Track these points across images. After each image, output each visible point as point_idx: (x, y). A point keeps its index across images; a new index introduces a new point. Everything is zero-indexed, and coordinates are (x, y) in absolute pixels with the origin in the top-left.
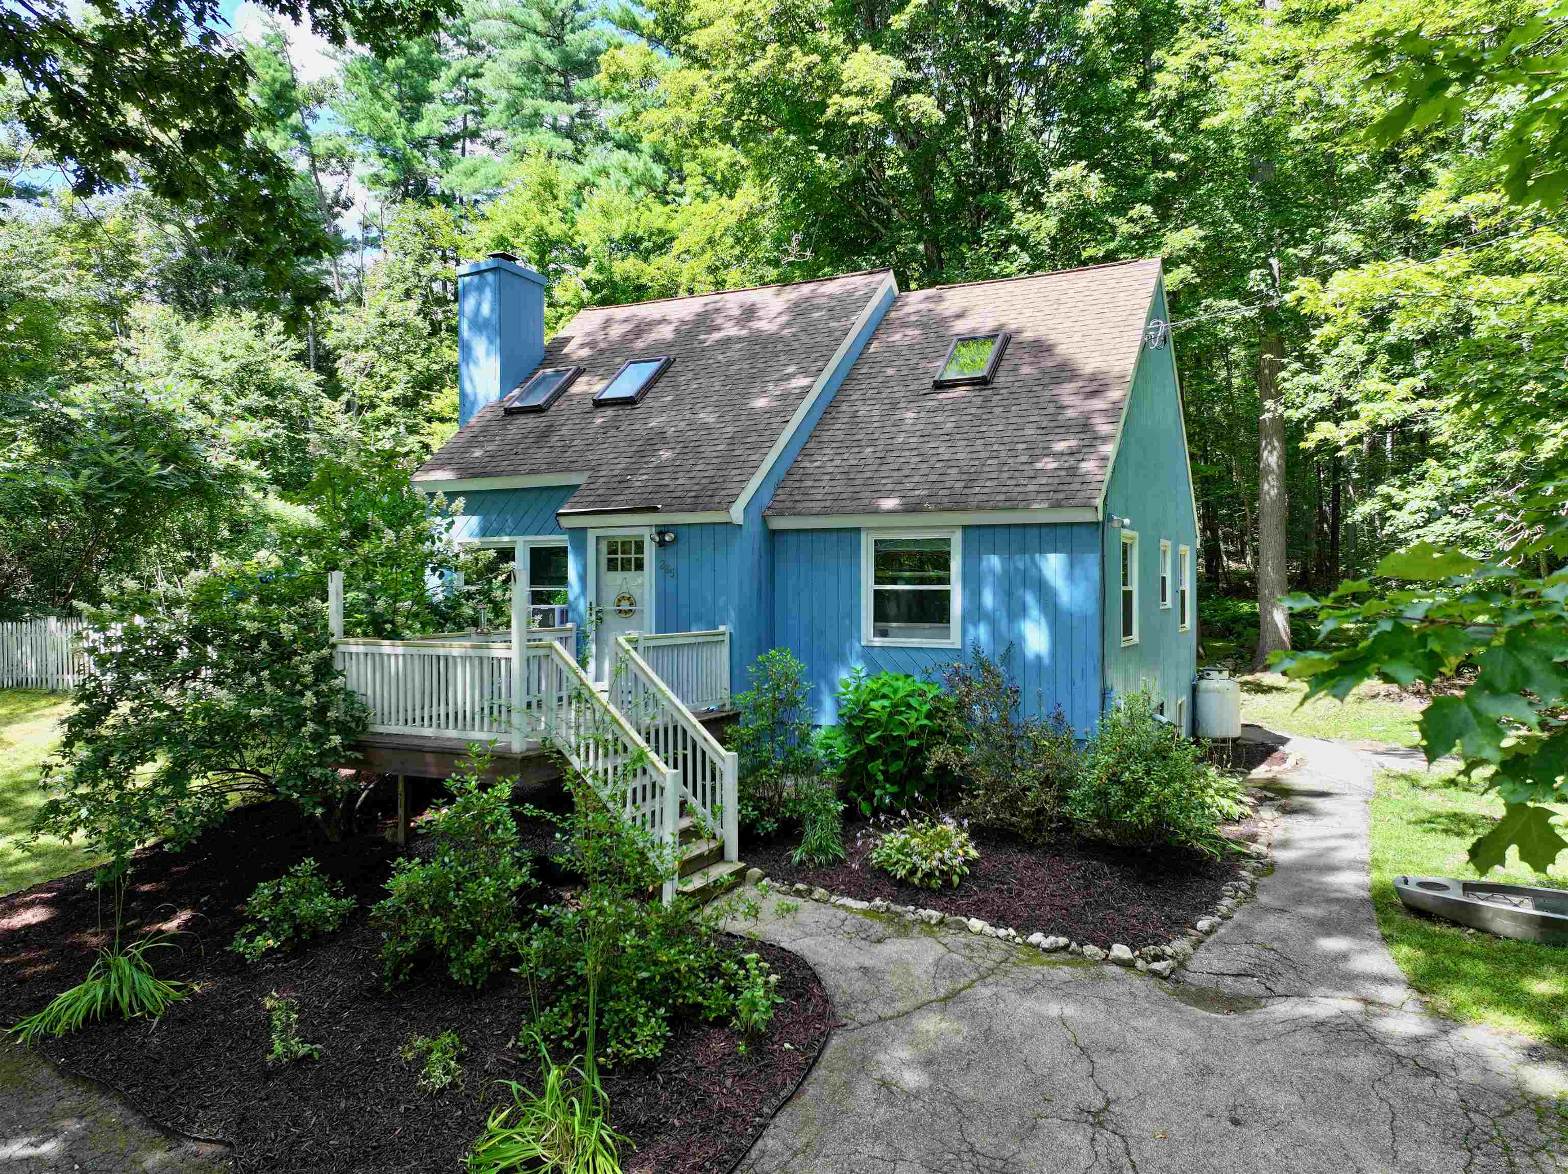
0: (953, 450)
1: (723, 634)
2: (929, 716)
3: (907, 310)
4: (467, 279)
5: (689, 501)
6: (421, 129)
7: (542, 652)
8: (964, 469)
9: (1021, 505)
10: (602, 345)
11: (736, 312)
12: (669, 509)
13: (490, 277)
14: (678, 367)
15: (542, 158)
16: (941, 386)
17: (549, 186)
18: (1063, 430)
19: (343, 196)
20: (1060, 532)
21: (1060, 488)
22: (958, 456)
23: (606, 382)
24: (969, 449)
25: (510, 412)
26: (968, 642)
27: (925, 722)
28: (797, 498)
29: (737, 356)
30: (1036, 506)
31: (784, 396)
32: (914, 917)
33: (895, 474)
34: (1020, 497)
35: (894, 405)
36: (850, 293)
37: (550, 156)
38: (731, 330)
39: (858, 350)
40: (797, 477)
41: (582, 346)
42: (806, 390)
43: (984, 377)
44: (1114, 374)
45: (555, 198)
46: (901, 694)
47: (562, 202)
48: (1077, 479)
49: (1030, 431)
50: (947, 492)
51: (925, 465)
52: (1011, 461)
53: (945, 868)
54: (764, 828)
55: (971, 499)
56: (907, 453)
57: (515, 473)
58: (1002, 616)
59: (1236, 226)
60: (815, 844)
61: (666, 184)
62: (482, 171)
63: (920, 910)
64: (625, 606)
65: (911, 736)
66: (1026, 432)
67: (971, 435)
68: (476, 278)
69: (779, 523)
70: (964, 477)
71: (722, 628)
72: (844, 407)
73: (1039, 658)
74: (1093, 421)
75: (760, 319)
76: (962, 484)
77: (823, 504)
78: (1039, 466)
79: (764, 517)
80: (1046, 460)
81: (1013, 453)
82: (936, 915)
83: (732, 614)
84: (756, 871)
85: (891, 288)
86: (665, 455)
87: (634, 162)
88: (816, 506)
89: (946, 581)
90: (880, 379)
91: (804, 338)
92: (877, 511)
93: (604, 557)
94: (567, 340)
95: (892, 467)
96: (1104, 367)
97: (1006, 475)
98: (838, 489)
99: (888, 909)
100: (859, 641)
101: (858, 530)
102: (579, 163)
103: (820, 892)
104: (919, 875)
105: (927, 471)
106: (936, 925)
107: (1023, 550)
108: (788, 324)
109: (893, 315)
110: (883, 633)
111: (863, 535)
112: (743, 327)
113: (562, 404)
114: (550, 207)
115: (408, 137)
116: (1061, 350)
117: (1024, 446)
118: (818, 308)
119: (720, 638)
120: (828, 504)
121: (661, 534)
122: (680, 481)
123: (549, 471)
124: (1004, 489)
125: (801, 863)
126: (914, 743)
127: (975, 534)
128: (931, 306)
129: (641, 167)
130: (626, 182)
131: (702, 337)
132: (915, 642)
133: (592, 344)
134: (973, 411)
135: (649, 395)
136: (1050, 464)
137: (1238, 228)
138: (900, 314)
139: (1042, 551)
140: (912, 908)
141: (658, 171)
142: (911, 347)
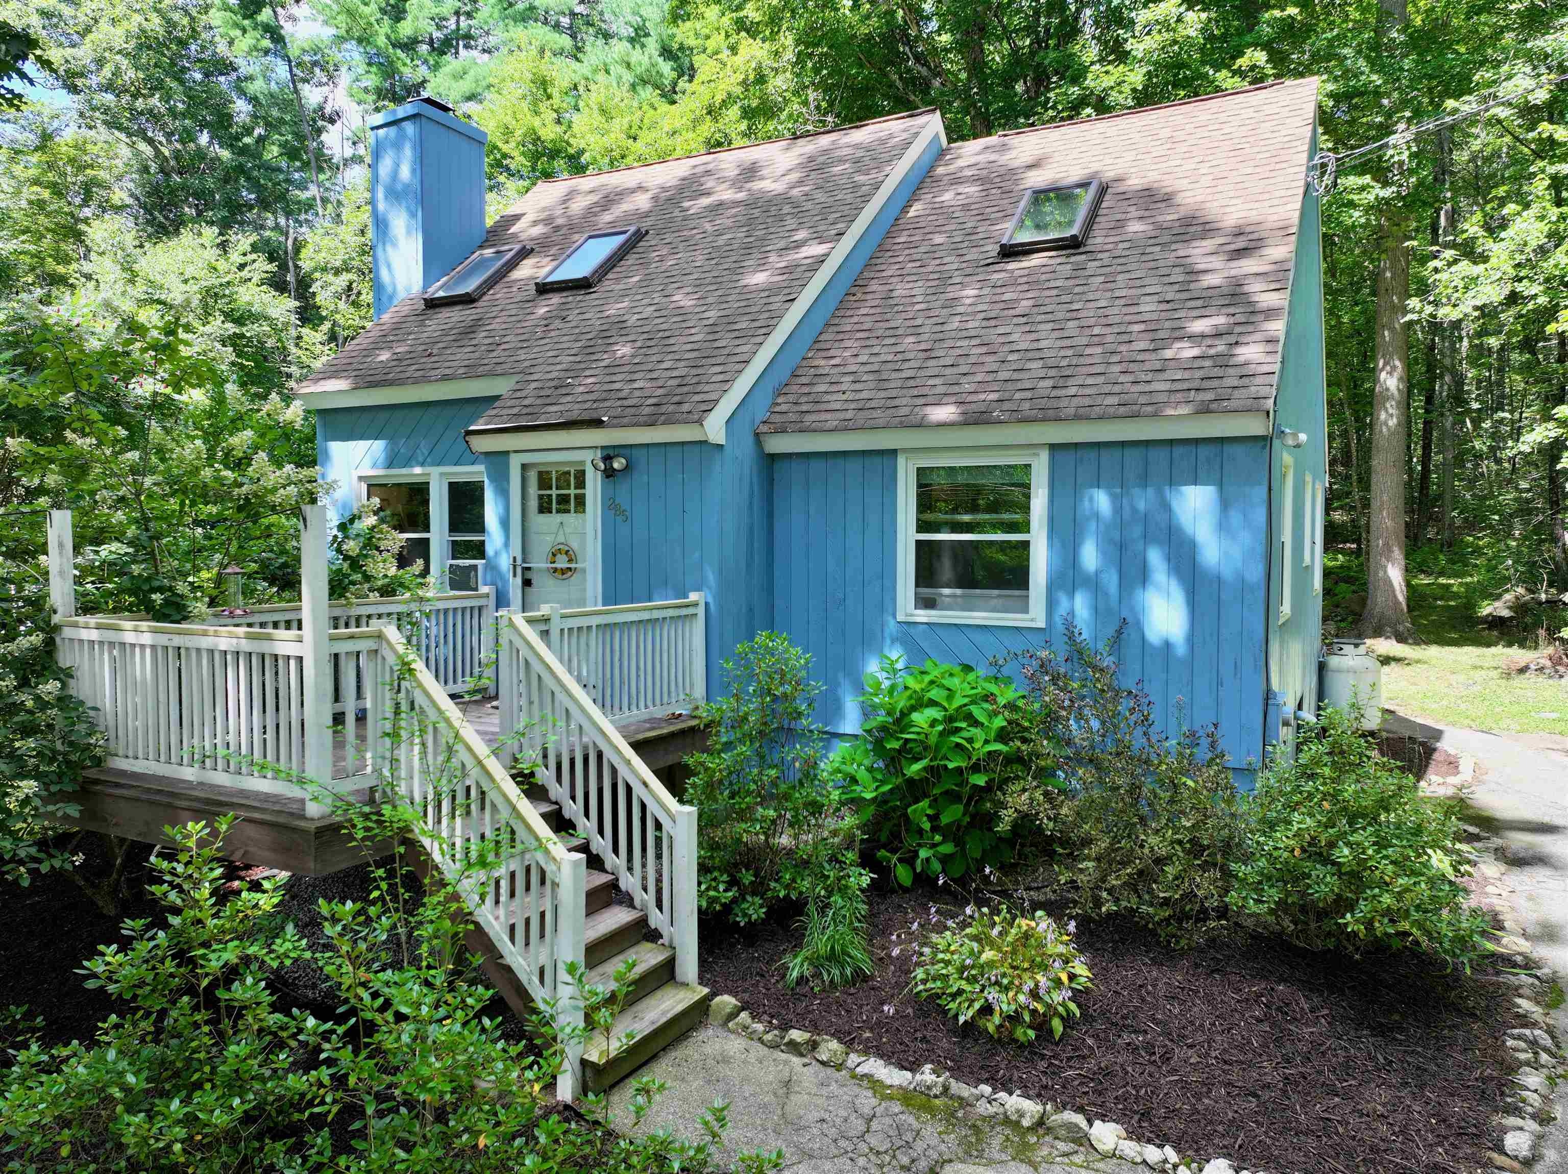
0: (1034, 336)
1: (695, 605)
2: (1003, 736)
3: (961, 163)
4: (381, 132)
5: (647, 410)
6: (406, 29)
7: (363, 646)
8: (1051, 362)
9: (1146, 410)
10: (560, 221)
11: (733, 173)
12: (618, 423)
13: (409, 128)
14: (651, 240)
15: (534, 52)
16: (1010, 252)
17: (543, 84)
18: (1199, 303)
19: (328, 110)
20: (1204, 452)
21: (1207, 384)
22: (1043, 344)
23: (555, 263)
24: (1057, 334)
25: (432, 304)
26: (1058, 621)
27: (998, 747)
28: (804, 408)
29: (729, 222)
30: (1170, 412)
31: (788, 270)
32: (992, 1110)
33: (948, 371)
34: (1143, 399)
35: (945, 280)
36: (883, 142)
37: (542, 51)
38: (727, 194)
39: (894, 211)
40: (804, 380)
41: (535, 223)
42: (821, 260)
43: (1074, 237)
44: (1269, 225)
45: (549, 97)
46: (958, 702)
47: (556, 101)
48: (1231, 371)
49: (1148, 306)
50: (1028, 394)
51: (991, 358)
52: (1123, 348)
53: (1041, 1009)
54: (745, 915)
55: (1063, 403)
56: (965, 343)
57: (424, 380)
58: (1111, 581)
59: (1374, 77)
60: (823, 948)
61: (674, 84)
62: (472, 73)
63: (1002, 1095)
64: (562, 563)
65: (976, 768)
66: (1142, 308)
67: (1060, 316)
68: (392, 132)
69: (778, 444)
70: (1052, 372)
71: (693, 596)
72: (874, 286)
73: (1167, 645)
74: (1246, 289)
75: (762, 178)
76: (1049, 383)
77: (842, 415)
78: (1168, 354)
79: (757, 435)
80: (1178, 345)
81: (1125, 338)
82: (1031, 1108)
83: (711, 577)
84: (727, 1001)
85: (937, 135)
86: (624, 350)
87: (638, 57)
88: (832, 420)
89: (1024, 527)
90: (922, 249)
91: (820, 196)
92: (922, 425)
93: (533, 491)
94: (517, 218)
95: (942, 362)
96: (1254, 216)
97: (1117, 368)
98: (865, 395)
99: (946, 1088)
100: (895, 617)
101: (893, 453)
102: (577, 60)
103: (831, 1047)
104: (997, 1019)
105: (994, 367)
106: (1032, 1129)
107: (1144, 480)
108: (800, 182)
109: (940, 170)
110: (928, 603)
111: (901, 460)
112: (740, 189)
113: (499, 292)
114: (542, 107)
115: (393, 36)
116: (1184, 198)
117: (1142, 327)
118: (842, 161)
119: (690, 611)
120: (849, 415)
121: (607, 459)
122: (636, 385)
123: (468, 377)
124: (1117, 389)
125: (802, 980)
126: (980, 780)
127: (1068, 458)
128: (993, 157)
129: (645, 60)
130: (628, 77)
131: (686, 204)
132: (979, 617)
133: (548, 221)
134: (1059, 283)
135: (610, 276)
136: (1187, 351)
137: (1377, 79)
138: (952, 168)
139: (1174, 481)
140: (986, 1089)
141: (666, 68)
142: (966, 208)
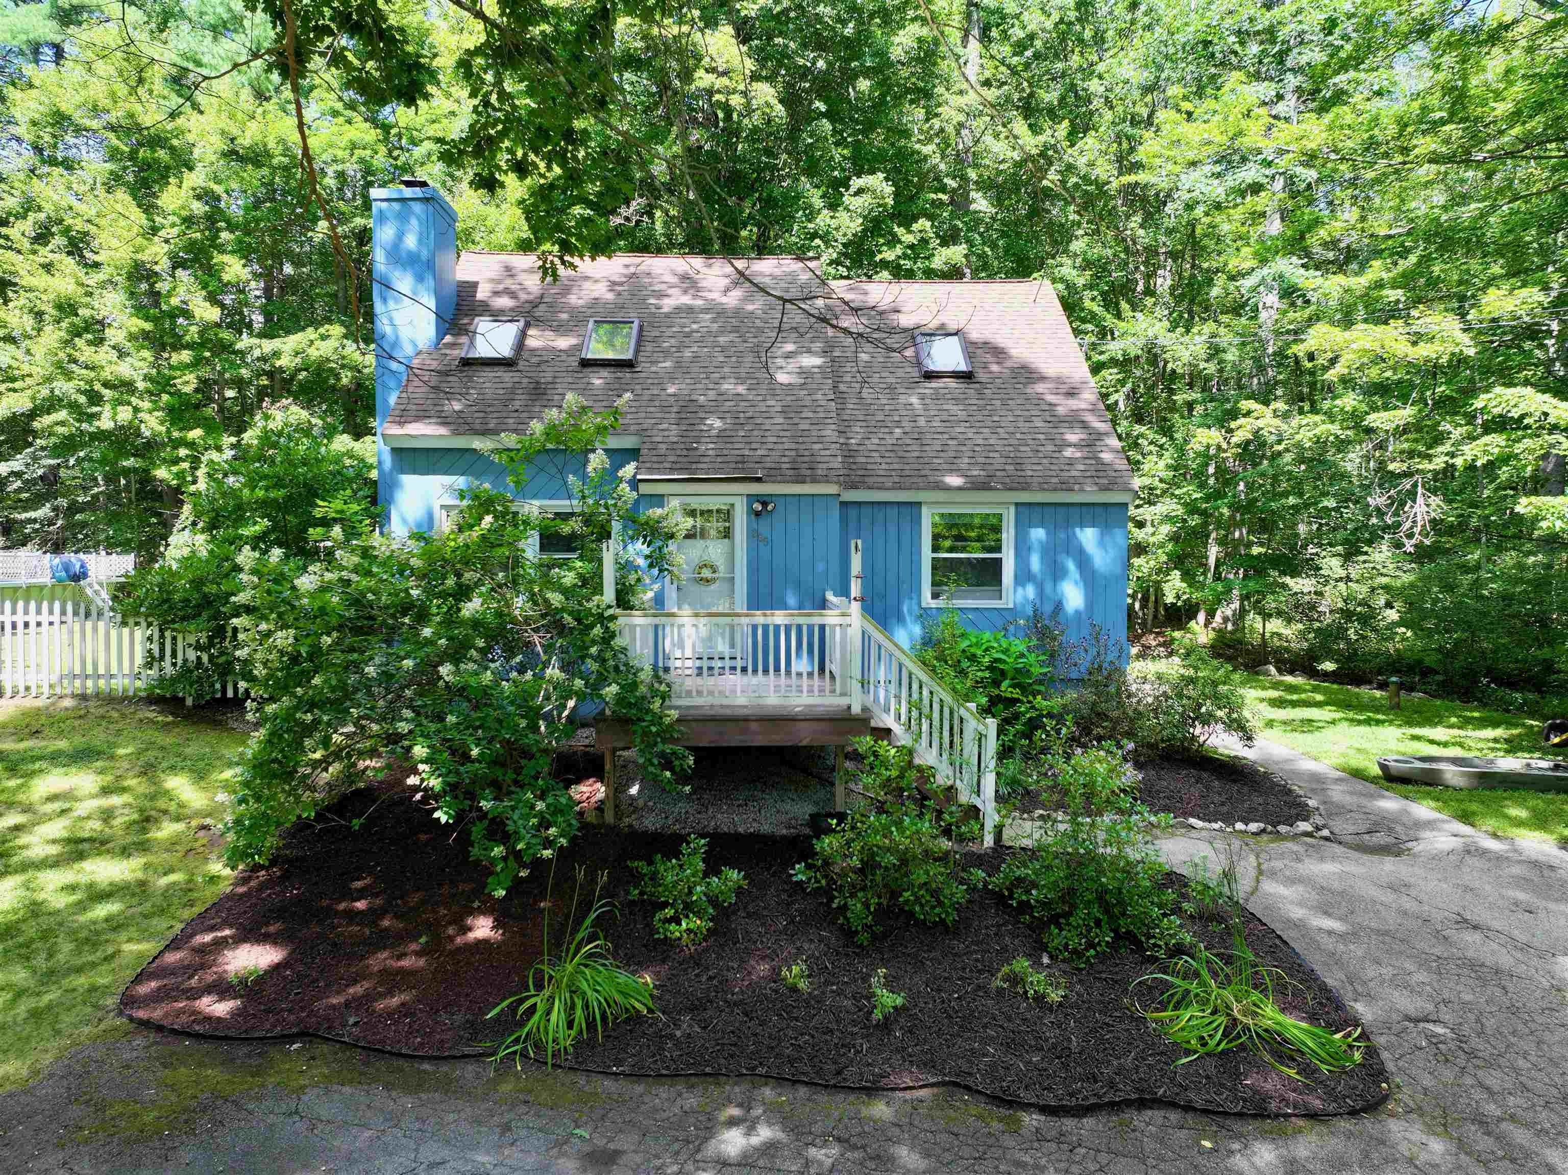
4: (384, 205)
5: (789, 472)
8: (1005, 454)
9: (1076, 487)
10: (525, 296)
11: (673, 279)
12: (772, 480)
13: (417, 207)
14: (651, 331)
16: (929, 375)
18: (1066, 424)
20: (1099, 510)
21: (1100, 474)
22: (990, 442)
25: (468, 363)
26: (1018, 602)
29: (715, 327)
30: (1088, 489)
31: (807, 374)
33: (942, 455)
35: (893, 390)
36: (794, 277)
38: (681, 298)
40: (845, 453)
41: (498, 294)
43: (965, 372)
49: (1039, 423)
51: (965, 448)
52: (1041, 448)
55: (1029, 480)
56: (939, 436)
58: (1047, 578)
64: (706, 573)
66: (1036, 424)
68: (396, 206)
73: (1077, 612)
74: (1086, 418)
75: (706, 290)
78: (1065, 454)
80: (1069, 449)
81: (1038, 442)
86: (718, 424)
89: (999, 550)
91: (780, 316)
94: (471, 285)
95: (934, 448)
96: (1065, 373)
97: (1045, 461)
98: (896, 466)
100: (918, 603)
101: (920, 503)
105: (971, 454)
107: (1067, 524)
108: (748, 300)
110: (940, 596)
111: (924, 510)
112: (695, 296)
113: (530, 359)
116: (1014, 352)
117: (1043, 436)
121: (764, 503)
124: (1053, 473)
127: (1027, 510)
128: (861, 297)
131: (654, 302)
132: (970, 603)
133: (511, 294)
135: (641, 359)
136: (1073, 453)
